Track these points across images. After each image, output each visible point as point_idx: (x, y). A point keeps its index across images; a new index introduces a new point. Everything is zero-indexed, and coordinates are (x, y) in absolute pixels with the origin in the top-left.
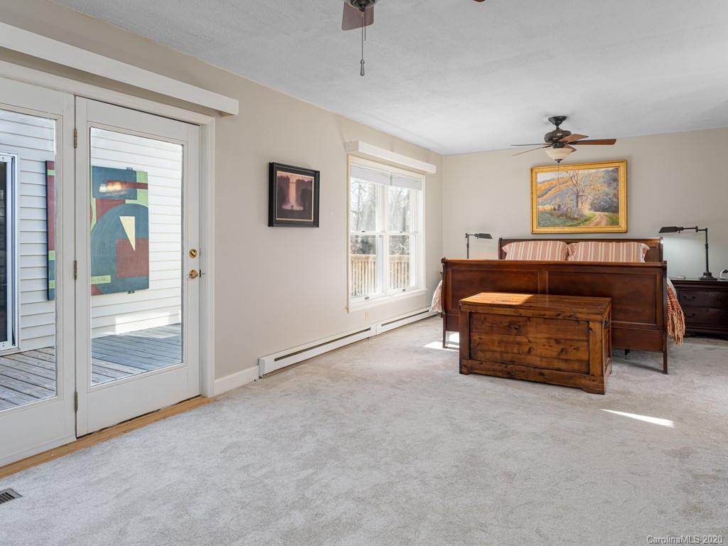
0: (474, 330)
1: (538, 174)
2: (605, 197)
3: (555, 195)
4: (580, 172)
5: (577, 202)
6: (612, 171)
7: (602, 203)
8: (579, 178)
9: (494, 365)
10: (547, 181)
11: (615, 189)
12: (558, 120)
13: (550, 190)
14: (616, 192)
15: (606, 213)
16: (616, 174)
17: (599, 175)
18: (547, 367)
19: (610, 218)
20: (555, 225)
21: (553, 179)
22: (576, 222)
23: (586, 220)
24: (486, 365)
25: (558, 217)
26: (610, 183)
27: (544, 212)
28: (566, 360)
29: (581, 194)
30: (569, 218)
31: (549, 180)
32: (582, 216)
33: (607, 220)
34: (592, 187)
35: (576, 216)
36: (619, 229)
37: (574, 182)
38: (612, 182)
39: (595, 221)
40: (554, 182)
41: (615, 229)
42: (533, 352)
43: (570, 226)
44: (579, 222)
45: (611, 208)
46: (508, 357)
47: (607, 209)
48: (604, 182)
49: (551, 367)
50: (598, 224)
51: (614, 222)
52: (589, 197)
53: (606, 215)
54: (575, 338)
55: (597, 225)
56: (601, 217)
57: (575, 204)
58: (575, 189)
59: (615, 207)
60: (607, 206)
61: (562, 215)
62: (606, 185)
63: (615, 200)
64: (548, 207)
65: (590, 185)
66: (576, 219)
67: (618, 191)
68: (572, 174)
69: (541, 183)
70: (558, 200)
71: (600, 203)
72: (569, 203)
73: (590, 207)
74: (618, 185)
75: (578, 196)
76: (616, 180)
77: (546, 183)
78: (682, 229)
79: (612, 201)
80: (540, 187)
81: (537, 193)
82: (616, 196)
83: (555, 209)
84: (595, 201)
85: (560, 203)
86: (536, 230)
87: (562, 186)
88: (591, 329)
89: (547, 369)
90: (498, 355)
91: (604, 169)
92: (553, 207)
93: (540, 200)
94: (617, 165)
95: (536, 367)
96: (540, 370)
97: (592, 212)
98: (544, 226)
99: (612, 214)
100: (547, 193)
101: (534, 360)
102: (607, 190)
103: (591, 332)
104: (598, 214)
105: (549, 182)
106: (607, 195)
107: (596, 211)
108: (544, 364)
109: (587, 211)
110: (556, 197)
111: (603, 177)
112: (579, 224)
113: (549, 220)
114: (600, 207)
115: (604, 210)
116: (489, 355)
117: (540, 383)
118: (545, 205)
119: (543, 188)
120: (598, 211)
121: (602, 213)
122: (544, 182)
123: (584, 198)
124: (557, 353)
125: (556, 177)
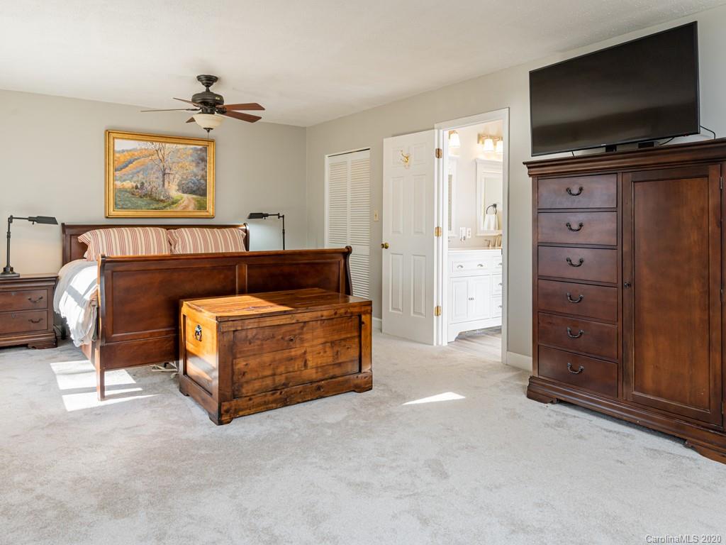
0: (238, 356)
1: (116, 140)
2: (193, 178)
3: (138, 170)
4: (167, 145)
5: (164, 181)
6: (201, 149)
7: (190, 184)
8: (167, 153)
9: (265, 396)
10: (127, 151)
11: (203, 169)
12: (209, 80)
13: (130, 162)
14: (203, 173)
15: (194, 196)
16: (204, 154)
17: (188, 153)
18: (322, 377)
19: (198, 201)
20: (136, 207)
21: (135, 150)
22: (161, 205)
23: (173, 203)
24: (257, 400)
25: (141, 197)
26: (199, 163)
27: (124, 190)
28: (340, 364)
29: (167, 171)
30: (153, 199)
31: (130, 151)
32: (169, 198)
33: (195, 204)
34: (180, 165)
35: (162, 198)
36: (207, 214)
37: (161, 156)
38: (200, 162)
39: (183, 204)
40: (136, 153)
41: (203, 214)
42: (310, 364)
43: (155, 209)
44: (165, 204)
45: (199, 190)
46: (280, 380)
47: (194, 191)
48: (193, 161)
49: (326, 376)
50: (186, 207)
51: (202, 206)
52: (177, 176)
53: (193, 198)
54: (349, 336)
55: (184, 208)
56: (189, 200)
57: (162, 183)
58: (161, 165)
59: (203, 190)
60: (195, 189)
61: (145, 195)
62: (194, 165)
63: (202, 181)
64: (128, 184)
65: (178, 163)
66: (162, 201)
67: (206, 172)
68: (157, 148)
69: (119, 152)
70: (141, 176)
71: (187, 184)
72: (153, 181)
73: (177, 188)
74: (206, 166)
75: (164, 174)
76: (204, 160)
77: (125, 153)
78: (267, 215)
79: (200, 183)
80: (119, 158)
81: (114, 164)
82: (204, 177)
83: (137, 187)
84: (183, 182)
85: (144, 181)
86: (112, 213)
87: (147, 160)
88: (363, 323)
89: (323, 380)
90: (268, 382)
91: (192, 146)
92: (134, 185)
93: (118, 174)
94: (206, 143)
95: (312, 382)
96: (316, 384)
97: (180, 194)
98: (122, 208)
99: (200, 197)
100: (127, 166)
101: (311, 373)
102: (195, 170)
103: (363, 325)
104: (185, 196)
105: (130, 153)
106: (196, 175)
107: (184, 192)
108: (320, 376)
109: (174, 192)
110: (139, 172)
111: (191, 155)
112: (165, 207)
113: (129, 201)
114: (188, 187)
115: (192, 192)
116: (257, 385)
117: (317, 399)
118: (124, 181)
119: (122, 159)
120: (186, 193)
121: (190, 196)
122: (123, 151)
123: (171, 177)
124: (331, 359)
125: (139, 148)
